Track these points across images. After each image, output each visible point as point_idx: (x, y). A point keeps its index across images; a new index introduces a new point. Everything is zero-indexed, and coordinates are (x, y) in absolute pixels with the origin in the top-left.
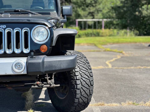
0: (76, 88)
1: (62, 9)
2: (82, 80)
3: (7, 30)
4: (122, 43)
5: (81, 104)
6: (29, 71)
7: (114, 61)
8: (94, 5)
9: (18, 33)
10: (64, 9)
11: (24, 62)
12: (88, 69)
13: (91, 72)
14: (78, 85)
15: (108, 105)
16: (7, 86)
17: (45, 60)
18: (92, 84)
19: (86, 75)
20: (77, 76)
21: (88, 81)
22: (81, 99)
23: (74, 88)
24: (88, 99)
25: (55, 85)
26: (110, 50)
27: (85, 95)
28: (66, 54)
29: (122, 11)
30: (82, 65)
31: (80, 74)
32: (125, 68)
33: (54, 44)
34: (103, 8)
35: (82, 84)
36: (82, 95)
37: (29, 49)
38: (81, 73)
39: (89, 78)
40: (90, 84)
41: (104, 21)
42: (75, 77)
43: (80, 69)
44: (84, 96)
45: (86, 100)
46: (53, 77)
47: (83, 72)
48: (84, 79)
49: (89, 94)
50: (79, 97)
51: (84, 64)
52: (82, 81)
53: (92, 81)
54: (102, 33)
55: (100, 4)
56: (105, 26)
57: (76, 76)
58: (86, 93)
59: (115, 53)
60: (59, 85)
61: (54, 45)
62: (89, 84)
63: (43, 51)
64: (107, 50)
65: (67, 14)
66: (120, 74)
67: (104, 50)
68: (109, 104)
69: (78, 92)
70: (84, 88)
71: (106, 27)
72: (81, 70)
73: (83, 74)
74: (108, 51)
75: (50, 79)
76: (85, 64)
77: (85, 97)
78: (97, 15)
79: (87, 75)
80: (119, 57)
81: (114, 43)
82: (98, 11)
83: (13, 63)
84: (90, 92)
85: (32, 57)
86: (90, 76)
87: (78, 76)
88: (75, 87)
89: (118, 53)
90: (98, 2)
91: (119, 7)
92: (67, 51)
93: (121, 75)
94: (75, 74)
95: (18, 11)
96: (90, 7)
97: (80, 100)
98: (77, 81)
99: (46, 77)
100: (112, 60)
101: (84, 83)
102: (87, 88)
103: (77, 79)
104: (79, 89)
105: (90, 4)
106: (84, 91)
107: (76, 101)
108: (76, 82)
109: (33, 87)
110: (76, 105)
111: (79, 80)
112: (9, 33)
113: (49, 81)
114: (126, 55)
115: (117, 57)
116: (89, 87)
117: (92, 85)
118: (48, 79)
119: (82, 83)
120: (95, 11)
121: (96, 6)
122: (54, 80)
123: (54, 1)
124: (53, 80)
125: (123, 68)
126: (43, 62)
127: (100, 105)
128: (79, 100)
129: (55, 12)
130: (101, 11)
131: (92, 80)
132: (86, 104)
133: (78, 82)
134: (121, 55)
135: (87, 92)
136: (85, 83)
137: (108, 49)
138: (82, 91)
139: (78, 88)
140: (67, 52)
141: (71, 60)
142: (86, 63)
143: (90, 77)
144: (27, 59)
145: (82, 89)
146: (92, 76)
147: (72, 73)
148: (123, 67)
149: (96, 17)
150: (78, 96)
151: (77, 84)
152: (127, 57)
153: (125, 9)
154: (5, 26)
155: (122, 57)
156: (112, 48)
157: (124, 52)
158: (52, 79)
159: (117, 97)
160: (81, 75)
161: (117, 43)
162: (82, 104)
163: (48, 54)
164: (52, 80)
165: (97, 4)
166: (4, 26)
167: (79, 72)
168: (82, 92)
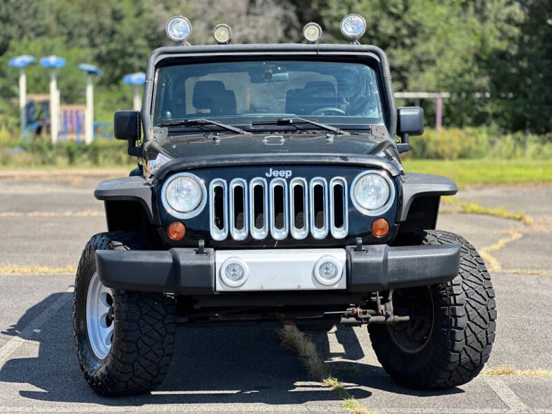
0: (453, 325)
1: (399, 116)
2: (468, 306)
3: (294, 182)
4: (515, 183)
5: (464, 368)
6: (353, 282)
7: (502, 249)
8: (407, 41)
9: (319, 190)
10: (404, 116)
11: (341, 261)
12: (482, 279)
13: (490, 288)
14: (458, 318)
15: (523, 373)
16: (282, 315)
17: (389, 257)
18: (492, 318)
19: (479, 294)
20: (456, 296)
21: (482, 309)
22: (466, 353)
23: (449, 325)
24: (481, 354)
25: (397, 318)
26: (482, 209)
27: (476, 345)
28: (427, 241)
29: (514, 70)
30: (468, 268)
31: (464, 290)
32: (545, 272)
33: (403, 217)
34: (440, 53)
35: (468, 316)
36: (469, 343)
37: (345, 229)
38: (466, 288)
39: (486, 300)
40: (488, 316)
41: (443, 99)
42: (452, 298)
43: (464, 279)
44: (472, 347)
45: (476, 357)
46: (390, 297)
47: (470, 285)
48: (473, 303)
49: (484, 341)
50: (462, 348)
51: (471, 265)
52: (469, 308)
53: (493, 308)
54: (437, 143)
55: (427, 39)
56: (443, 118)
57: (454, 295)
58: (477, 339)
59: (499, 221)
60: (407, 318)
61: (405, 219)
62: (486, 317)
63: (379, 235)
64: (469, 210)
65: (412, 129)
66: (533, 291)
67: (459, 208)
68: (527, 372)
69: (459, 335)
70: (473, 326)
71: (448, 120)
72: (465, 281)
73: (470, 292)
74: (473, 212)
75: (384, 302)
76: (474, 266)
77: (476, 350)
78: (416, 79)
79: (481, 295)
80: (516, 236)
81: (486, 184)
82: (423, 63)
83: (316, 263)
84: (487, 338)
85: (358, 249)
86: (489, 297)
87: (458, 295)
88: (451, 323)
89: (511, 222)
90: (423, 32)
91: (502, 55)
92: (426, 233)
93: (537, 295)
94: (451, 290)
95: (287, 123)
96: (396, 47)
97: (464, 356)
98: (457, 307)
99: (375, 296)
100: (496, 247)
101: (473, 314)
102: (480, 327)
103: (457, 302)
104: (461, 329)
105: (392, 38)
106: (474, 333)
107: (454, 357)
108: (454, 310)
109: (344, 320)
110: (451, 367)
111: (462, 305)
112: (299, 191)
113: (382, 307)
114: (536, 228)
115: (508, 235)
116: (486, 323)
117: (493, 320)
118: (379, 302)
119: (469, 313)
120: (410, 62)
121: (413, 45)
122: (393, 305)
123: (377, 92)
124: (390, 305)
125: (539, 271)
126: (386, 261)
127: (504, 373)
128: (460, 356)
129: (382, 124)
130: (432, 63)
131: (493, 306)
132: (475, 368)
133: (460, 311)
134: (522, 227)
135: (482, 335)
136: (476, 313)
137: (475, 207)
138: (469, 332)
139: (459, 325)
140: (428, 235)
141: (449, 257)
142: (478, 264)
143: (488, 299)
144: (348, 254)
145: (468, 328)
146: (492, 298)
147: (444, 289)
148: (538, 269)
149: (412, 83)
150: (459, 346)
151: (456, 317)
152: (542, 236)
153: (524, 64)
154: (290, 172)
155: (525, 236)
156: (484, 201)
157: (529, 219)
158: (388, 301)
159: (542, 356)
160: (466, 293)
161: (500, 182)
162: (467, 367)
163: (390, 241)
164: (387, 304)
165: (418, 40)
166: (288, 173)
167: (460, 287)
168: (468, 335)
